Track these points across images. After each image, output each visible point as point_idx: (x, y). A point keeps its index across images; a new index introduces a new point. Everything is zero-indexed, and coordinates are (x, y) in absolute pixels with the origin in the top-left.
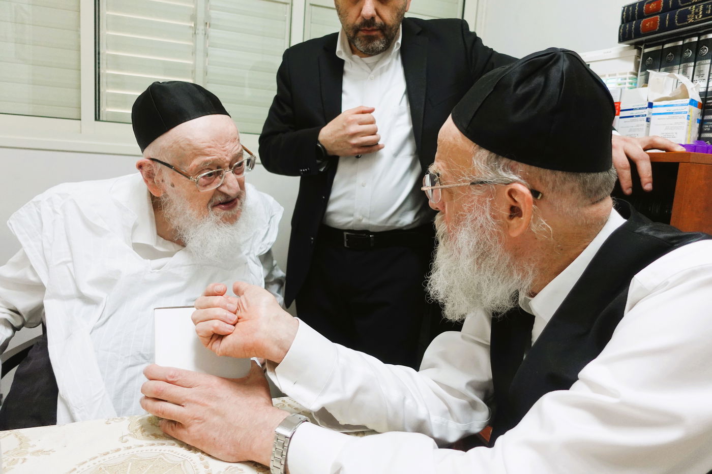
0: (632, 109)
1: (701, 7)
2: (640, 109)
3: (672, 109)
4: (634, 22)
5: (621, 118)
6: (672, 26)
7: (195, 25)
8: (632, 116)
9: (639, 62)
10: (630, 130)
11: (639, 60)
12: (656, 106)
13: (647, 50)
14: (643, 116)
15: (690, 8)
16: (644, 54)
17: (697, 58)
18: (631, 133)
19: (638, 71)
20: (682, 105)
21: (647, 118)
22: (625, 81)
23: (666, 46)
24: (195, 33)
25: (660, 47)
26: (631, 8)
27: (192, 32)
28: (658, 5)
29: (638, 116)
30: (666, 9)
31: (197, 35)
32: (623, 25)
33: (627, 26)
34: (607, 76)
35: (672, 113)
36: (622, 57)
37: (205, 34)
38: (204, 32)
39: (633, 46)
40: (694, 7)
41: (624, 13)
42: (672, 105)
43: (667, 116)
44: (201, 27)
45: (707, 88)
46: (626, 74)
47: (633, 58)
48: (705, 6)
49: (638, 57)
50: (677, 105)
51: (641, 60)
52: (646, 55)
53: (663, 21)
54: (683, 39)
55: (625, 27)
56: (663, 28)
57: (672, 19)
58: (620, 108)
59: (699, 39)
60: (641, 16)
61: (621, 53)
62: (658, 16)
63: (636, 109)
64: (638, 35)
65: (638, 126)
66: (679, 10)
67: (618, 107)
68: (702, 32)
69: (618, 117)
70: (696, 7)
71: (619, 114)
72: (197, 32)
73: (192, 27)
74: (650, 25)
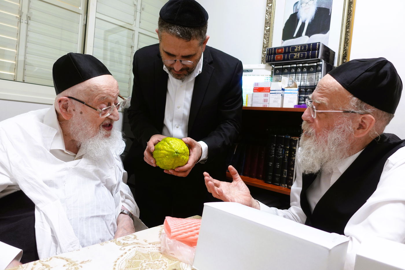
0: (275, 90)
1: (299, 55)
2: (278, 90)
3: (292, 92)
4: (272, 56)
5: (271, 93)
6: (288, 59)
7: (20, 16)
8: (275, 93)
10: (275, 99)
11: (272, 70)
12: (286, 90)
13: (276, 67)
14: (280, 93)
15: (294, 54)
17: (296, 73)
18: (275, 100)
19: (272, 75)
20: (295, 90)
21: (282, 95)
22: (268, 78)
23: (284, 67)
24: (20, 21)
25: (281, 67)
26: (271, 50)
27: (17, 20)
28: (282, 50)
29: (278, 93)
30: (285, 53)
31: (21, 23)
32: (267, 56)
33: (270, 57)
34: (260, 76)
35: (292, 93)
36: (266, 69)
37: (27, 24)
38: (26, 22)
39: (270, 65)
40: (296, 53)
41: (268, 51)
42: (292, 90)
43: (290, 94)
44: (24, 18)
45: (301, 84)
46: (268, 75)
47: (271, 69)
48: (300, 54)
50: (293, 90)
51: (273, 71)
52: (276, 69)
53: (284, 57)
54: (291, 65)
56: (284, 60)
57: (288, 57)
58: (270, 89)
59: (297, 65)
60: (275, 54)
61: (266, 67)
62: (282, 55)
63: (277, 90)
64: (274, 60)
65: (278, 97)
66: (290, 54)
67: (269, 89)
68: (297, 63)
69: (269, 93)
70: (297, 54)
71: (269, 92)
72: (21, 21)
73: (18, 17)
74: (279, 58)
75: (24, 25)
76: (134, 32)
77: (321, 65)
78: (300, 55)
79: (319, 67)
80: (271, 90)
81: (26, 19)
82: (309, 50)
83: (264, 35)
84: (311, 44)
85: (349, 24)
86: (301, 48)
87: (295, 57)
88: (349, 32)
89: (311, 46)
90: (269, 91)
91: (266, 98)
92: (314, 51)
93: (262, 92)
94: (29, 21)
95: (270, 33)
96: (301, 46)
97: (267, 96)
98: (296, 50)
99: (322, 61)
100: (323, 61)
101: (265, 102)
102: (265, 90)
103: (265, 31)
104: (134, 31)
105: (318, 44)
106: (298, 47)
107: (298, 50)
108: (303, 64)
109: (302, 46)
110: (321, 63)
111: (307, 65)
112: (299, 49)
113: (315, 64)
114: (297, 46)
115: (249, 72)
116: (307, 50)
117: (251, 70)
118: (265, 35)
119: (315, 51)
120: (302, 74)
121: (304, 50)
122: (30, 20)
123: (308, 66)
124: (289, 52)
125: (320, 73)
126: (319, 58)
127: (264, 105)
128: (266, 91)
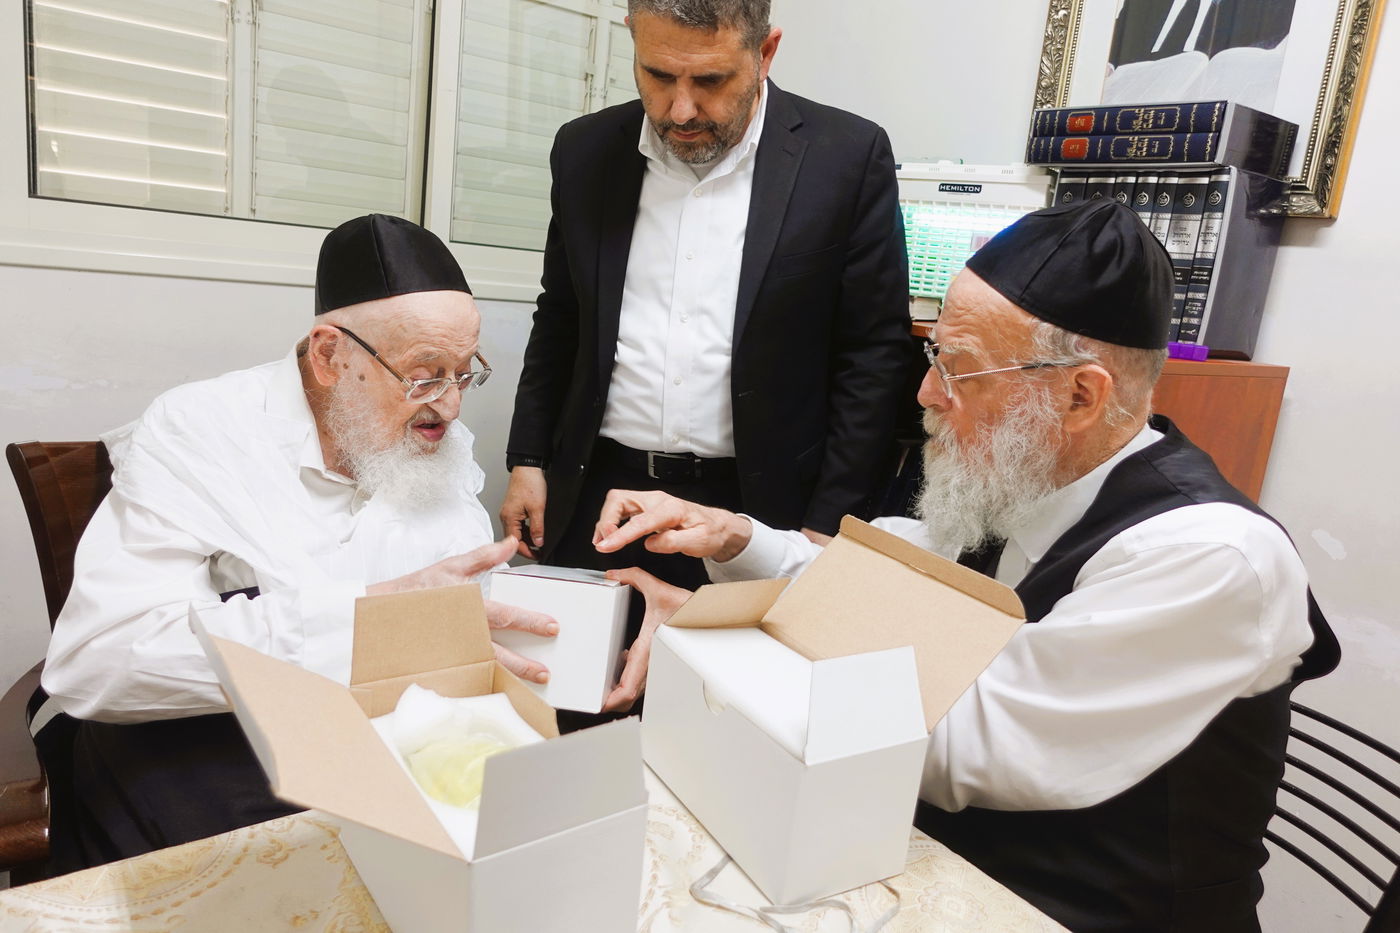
1: (1146, 143)
4: (1052, 139)
6: (1105, 158)
9: (1053, 194)
11: (1052, 191)
13: (1064, 180)
15: (1131, 138)
16: (1060, 184)
23: (1092, 180)
24: (232, 18)
25: (1084, 180)
26: (1048, 117)
27: (223, 14)
28: (1088, 122)
30: (1098, 132)
32: (1036, 139)
33: (1042, 143)
34: (1007, 208)
36: (1029, 183)
38: (250, 18)
40: (1136, 138)
41: (1038, 122)
44: (244, 7)
47: (1046, 187)
48: (1150, 141)
49: (1051, 186)
51: (1055, 192)
52: (1063, 188)
53: (1093, 146)
54: (1117, 176)
55: (1038, 142)
56: (1092, 158)
57: (1105, 148)
59: (1137, 180)
60: (1062, 132)
61: (1028, 177)
62: (1087, 139)
64: (1056, 158)
66: (1116, 138)
68: (1141, 171)
70: (1139, 140)
72: (236, 17)
73: (225, 5)
74: (1075, 148)
75: (243, 29)
76: (593, 20)
77: (1227, 184)
78: (1150, 146)
79: (1216, 192)
81: (250, 10)
82: (1183, 129)
83: (1045, 41)
84: (1195, 106)
85: (1364, 14)
86: (1157, 117)
87: (1132, 152)
88: (1360, 50)
89: (1193, 116)
92: (1200, 134)
94: (260, 14)
95: (1066, 32)
96: (1159, 109)
98: (1137, 124)
99: (1229, 172)
100: (1234, 170)
103: (1050, 26)
104: (596, 18)
105: (1220, 108)
106: (1145, 112)
107: (1145, 126)
108: (1159, 175)
109: (1162, 111)
110: (1224, 178)
111: (1174, 180)
112: (1147, 121)
113: (1205, 180)
114: (1143, 110)
115: (968, 191)
116: (1176, 127)
117: (974, 186)
118: (1049, 42)
119: (1204, 134)
120: (1155, 214)
121: (1164, 126)
122: (261, 9)
123: (1177, 184)
124: (1111, 131)
125: (1219, 215)
126: (1219, 159)
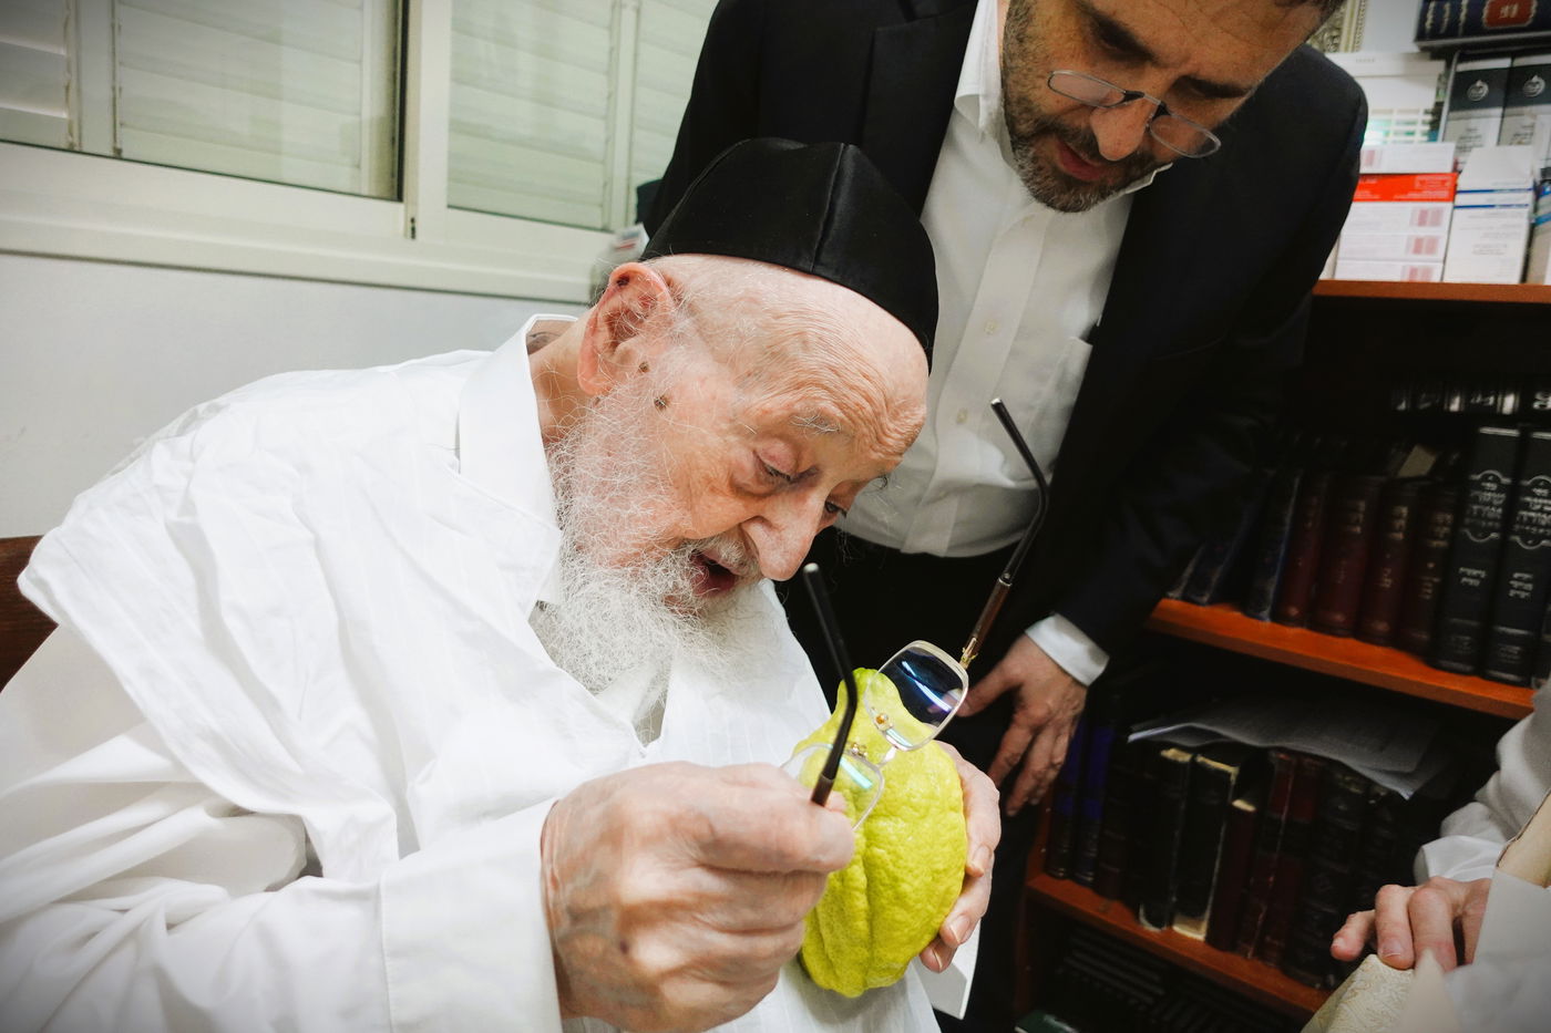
0: (1492, 191)
2: (1512, 190)
5: (1459, 207)
8: (1492, 206)
11: (1444, 85)
13: (1468, 66)
14: (1520, 206)
19: (1440, 109)
25: (1506, 62)
39: (1428, 54)
47: (1435, 79)
51: (1449, 86)
56: (1542, 23)
58: (1456, 186)
61: (1404, 66)
63: (1501, 191)
64: (1466, 30)
67: (1448, 184)
69: (1449, 205)
71: (1452, 198)
74: (1510, 11)
80: (1458, 189)
90: (1445, 194)
91: (1425, 232)
93: (1400, 200)
97: (1436, 222)
101: (1417, 250)
102: (1419, 191)
127: (1414, 271)
128: (1426, 194)
